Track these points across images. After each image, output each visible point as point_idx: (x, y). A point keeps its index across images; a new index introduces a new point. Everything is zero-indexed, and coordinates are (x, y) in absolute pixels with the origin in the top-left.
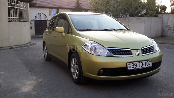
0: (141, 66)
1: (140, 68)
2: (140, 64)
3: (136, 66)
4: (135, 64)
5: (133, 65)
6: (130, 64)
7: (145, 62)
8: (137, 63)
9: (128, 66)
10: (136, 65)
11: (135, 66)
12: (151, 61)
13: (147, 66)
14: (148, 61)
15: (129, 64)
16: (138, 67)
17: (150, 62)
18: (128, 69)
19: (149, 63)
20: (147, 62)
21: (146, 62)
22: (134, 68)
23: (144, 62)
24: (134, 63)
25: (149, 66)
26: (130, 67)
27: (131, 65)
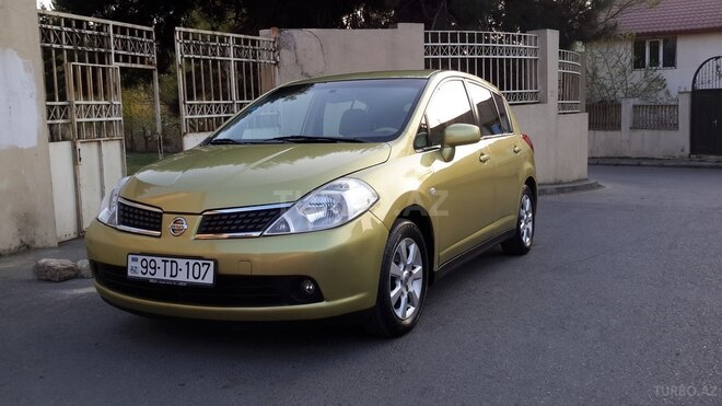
0: (171, 276)
1: (166, 281)
2: (168, 264)
3: (153, 271)
4: (153, 264)
5: (144, 264)
6: (136, 260)
7: (188, 263)
8: (159, 260)
9: (131, 264)
10: (155, 268)
11: (149, 269)
12: (212, 263)
13: (191, 280)
14: (201, 262)
15: (133, 260)
16: (159, 275)
17: (206, 267)
18: (130, 274)
19: (204, 269)
20: (197, 267)
21: (192, 262)
22: (148, 276)
23: (182, 263)
24: (149, 258)
25: (199, 281)
26: (136, 269)
27: (138, 264)
